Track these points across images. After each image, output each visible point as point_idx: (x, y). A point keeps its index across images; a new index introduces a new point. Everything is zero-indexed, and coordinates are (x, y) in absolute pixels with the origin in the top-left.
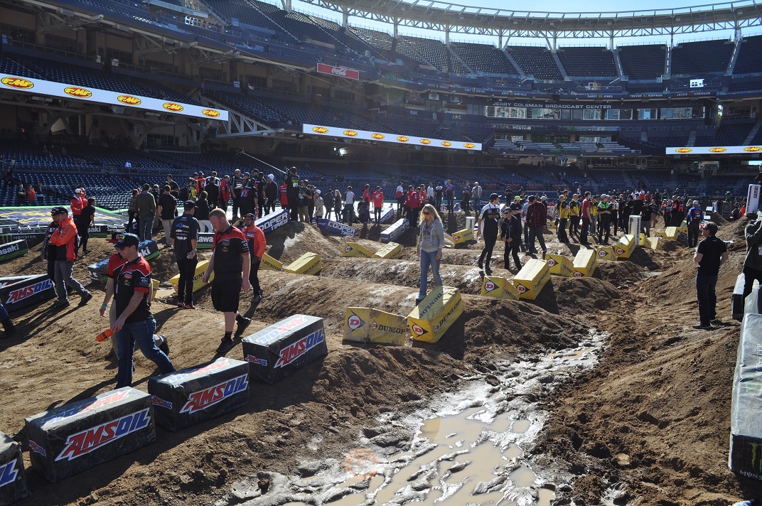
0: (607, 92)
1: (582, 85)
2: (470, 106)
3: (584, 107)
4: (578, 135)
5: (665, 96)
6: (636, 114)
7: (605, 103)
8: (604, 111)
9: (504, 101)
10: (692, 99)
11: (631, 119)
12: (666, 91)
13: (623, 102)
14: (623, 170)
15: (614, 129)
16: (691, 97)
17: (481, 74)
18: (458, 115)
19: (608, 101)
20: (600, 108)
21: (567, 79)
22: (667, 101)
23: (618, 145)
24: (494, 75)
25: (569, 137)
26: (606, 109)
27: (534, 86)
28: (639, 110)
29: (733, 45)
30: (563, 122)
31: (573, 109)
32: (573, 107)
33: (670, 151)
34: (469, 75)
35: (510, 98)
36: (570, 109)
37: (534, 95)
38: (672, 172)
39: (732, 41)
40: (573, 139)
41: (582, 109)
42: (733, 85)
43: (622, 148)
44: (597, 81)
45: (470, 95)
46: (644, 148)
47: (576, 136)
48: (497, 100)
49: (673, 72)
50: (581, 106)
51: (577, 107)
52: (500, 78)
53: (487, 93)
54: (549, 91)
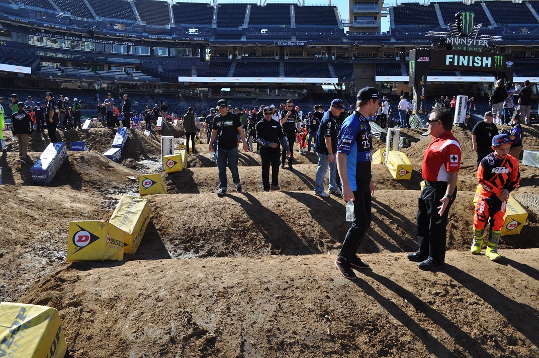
0: (132, 32)
1: (111, 24)
2: (14, 34)
3: (113, 43)
4: (110, 65)
5: (173, 39)
6: (152, 51)
7: (130, 41)
8: (129, 47)
9: (46, 32)
10: (192, 42)
11: (149, 54)
12: (174, 36)
13: (143, 41)
14: (146, 94)
15: (138, 61)
16: (191, 41)
17: (23, 6)
18: (3, 41)
19: (132, 39)
20: (125, 43)
21: (97, 19)
22: (175, 43)
23: (142, 74)
24: (35, 8)
25: (103, 66)
26: (131, 46)
27: (72, 22)
28: (154, 48)
29: (212, 8)
30: (97, 53)
31: (105, 43)
32: (104, 42)
33: (182, 79)
34: (11, 5)
35: (51, 30)
36: (103, 43)
37: (73, 29)
38: (180, 95)
39: (212, 5)
40: (106, 68)
41: (112, 44)
42: (218, 35)
43: (145, 76)
44: (122, 23)
45: (14, 24)
46: (162, 77)
47: (109, 65)
48: (39, 31)
49: (176, 22)
50: (111, 42)
51: (108, 42)
52: (40, 12)
53: (30, 23)
54: (85, 27)
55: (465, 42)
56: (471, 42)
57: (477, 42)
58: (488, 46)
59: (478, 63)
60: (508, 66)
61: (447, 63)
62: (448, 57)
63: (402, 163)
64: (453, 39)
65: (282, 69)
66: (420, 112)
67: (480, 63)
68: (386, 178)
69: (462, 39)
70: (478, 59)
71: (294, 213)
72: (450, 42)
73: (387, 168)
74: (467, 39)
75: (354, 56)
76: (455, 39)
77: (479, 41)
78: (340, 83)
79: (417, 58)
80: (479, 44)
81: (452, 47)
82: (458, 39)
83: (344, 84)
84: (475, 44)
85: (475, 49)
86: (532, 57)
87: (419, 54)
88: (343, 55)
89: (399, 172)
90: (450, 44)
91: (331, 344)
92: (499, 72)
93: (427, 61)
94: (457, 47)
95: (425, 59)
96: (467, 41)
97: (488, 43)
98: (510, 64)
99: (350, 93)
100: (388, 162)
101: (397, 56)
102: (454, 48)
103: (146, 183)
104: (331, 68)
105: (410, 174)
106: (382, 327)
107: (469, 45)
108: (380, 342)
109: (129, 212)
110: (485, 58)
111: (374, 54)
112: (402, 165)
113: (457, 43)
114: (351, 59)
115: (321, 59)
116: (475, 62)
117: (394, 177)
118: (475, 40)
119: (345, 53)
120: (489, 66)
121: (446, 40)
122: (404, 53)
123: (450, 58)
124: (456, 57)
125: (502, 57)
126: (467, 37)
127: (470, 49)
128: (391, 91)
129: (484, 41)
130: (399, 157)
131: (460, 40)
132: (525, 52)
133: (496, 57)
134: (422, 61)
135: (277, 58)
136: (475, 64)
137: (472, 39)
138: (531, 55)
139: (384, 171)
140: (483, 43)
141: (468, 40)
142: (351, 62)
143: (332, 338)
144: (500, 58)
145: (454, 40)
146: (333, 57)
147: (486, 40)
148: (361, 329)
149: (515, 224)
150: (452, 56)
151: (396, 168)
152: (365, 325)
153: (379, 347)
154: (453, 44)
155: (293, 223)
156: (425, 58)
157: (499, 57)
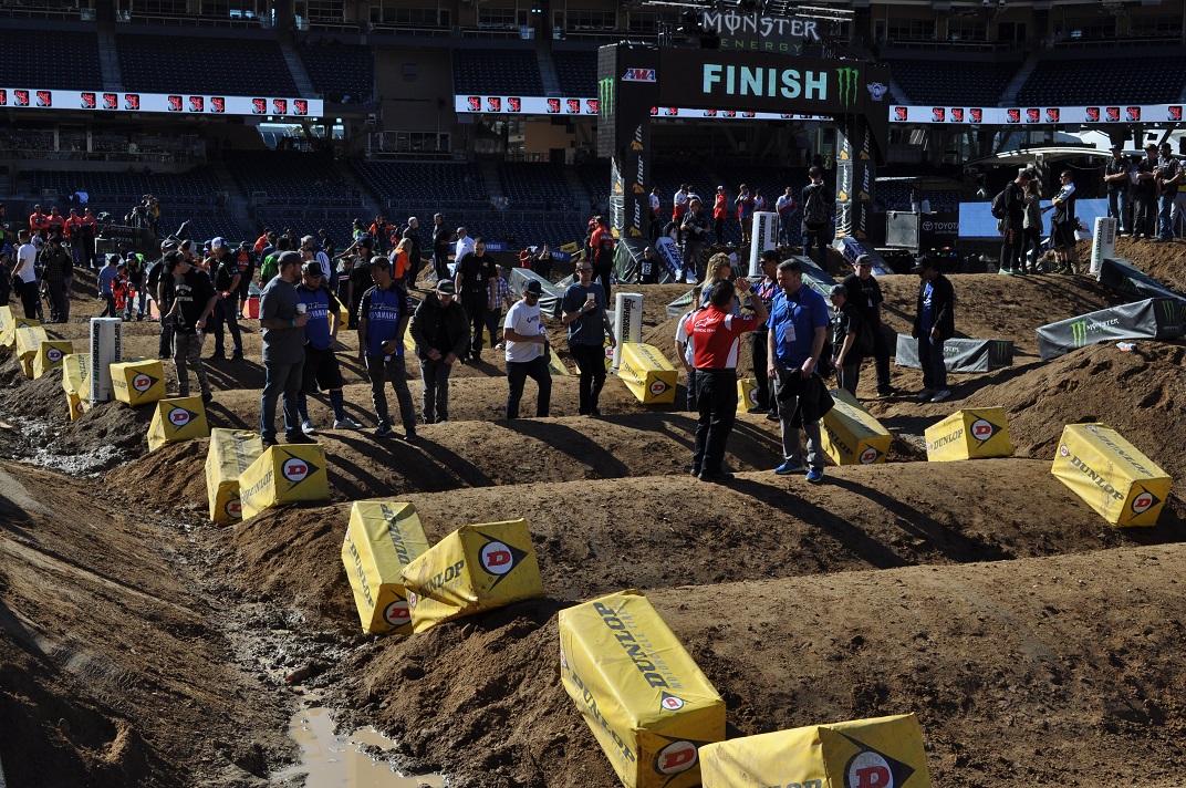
55: (754, 26)
56: (771, 26)
57: (787, 27)
58: (817, 38)
59: (791, 90)
60: (874, 98)
61: (707, 88)
62: (708, 68)
63: (656, 368)
64: (720, 16)
65: (108, 57)
66: (635, 232)
67: (797, 87)
68: (623, 401)
69: (746, 18)
70: (791, 77)
71: (508, 453)
72: (712, 24)
73: (621, 380)
74: (759, 17)
75: (374, 18)
76: (727, 17)
77: (793, 22)
78: (331, 115)
79: (620, 72)
80: (793, 33)
81: (718, 39)
82: (733, 16)
83: (339, 120)
84: (781, 32)
85: (784, 47)
86: (955, 38)
87: (625, 60)
88: (335, 13)
89: (649, 390)
90: (713, 31)
91: (678, 540)
92: (849, 115)
93: (649, 80)
94: (731, 39)
95: (644, 77)
96: (759, 23)
97: (817, 30)
98: (878, 92)
99: (362, 152)
100: (622, 367)
101: (523, 21)
102: (723, 42)
103: (177, 416)
104: (292, 62)
105: (672, 392)
106: (726, 525)
107: (765, 35)
108: (727, 536)
109: (243, 455)
110: (809, 75)
111: (444, 14)
112: (656, 372)
113: (732, 29)
114: (363, 32)
115: (254, 22)
116: (785, 86)
117: (641, 398)
118: (781, 21)
119: (341, 6)
120: (823, 96)
121: (701, 19)
122: (545, 15)
123: (714, 73)
124: (731, 70)
125: (856, 72)
126: (759, 9)
127: (769, 46)
128: (507, 145)
129: (807, 24)
130: (647, 357)
131: (739, 18)
132: (932, 24)
133: (840, 71)
134: (635, 80)
135: (86, 17)
136: (784, 91)
137: (773, 17)
138: (950, 34)
139: (617, 388)
140: (803, 29)
141: (762, 20)
142: (364, 41)
143: (678, 536)
144: (852, 75)
145: (723, 19)
146: (299, 20)
147: (811, 19)
148: (704, 528)
149: (873, 454)
150: (719, 68)
151: (644, 379)
152: (707, 525)
153: (727, 540)
154: (719, 30)
155: (513, 468)
156: (645, 73)
157: (848, 70)
